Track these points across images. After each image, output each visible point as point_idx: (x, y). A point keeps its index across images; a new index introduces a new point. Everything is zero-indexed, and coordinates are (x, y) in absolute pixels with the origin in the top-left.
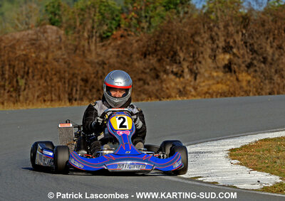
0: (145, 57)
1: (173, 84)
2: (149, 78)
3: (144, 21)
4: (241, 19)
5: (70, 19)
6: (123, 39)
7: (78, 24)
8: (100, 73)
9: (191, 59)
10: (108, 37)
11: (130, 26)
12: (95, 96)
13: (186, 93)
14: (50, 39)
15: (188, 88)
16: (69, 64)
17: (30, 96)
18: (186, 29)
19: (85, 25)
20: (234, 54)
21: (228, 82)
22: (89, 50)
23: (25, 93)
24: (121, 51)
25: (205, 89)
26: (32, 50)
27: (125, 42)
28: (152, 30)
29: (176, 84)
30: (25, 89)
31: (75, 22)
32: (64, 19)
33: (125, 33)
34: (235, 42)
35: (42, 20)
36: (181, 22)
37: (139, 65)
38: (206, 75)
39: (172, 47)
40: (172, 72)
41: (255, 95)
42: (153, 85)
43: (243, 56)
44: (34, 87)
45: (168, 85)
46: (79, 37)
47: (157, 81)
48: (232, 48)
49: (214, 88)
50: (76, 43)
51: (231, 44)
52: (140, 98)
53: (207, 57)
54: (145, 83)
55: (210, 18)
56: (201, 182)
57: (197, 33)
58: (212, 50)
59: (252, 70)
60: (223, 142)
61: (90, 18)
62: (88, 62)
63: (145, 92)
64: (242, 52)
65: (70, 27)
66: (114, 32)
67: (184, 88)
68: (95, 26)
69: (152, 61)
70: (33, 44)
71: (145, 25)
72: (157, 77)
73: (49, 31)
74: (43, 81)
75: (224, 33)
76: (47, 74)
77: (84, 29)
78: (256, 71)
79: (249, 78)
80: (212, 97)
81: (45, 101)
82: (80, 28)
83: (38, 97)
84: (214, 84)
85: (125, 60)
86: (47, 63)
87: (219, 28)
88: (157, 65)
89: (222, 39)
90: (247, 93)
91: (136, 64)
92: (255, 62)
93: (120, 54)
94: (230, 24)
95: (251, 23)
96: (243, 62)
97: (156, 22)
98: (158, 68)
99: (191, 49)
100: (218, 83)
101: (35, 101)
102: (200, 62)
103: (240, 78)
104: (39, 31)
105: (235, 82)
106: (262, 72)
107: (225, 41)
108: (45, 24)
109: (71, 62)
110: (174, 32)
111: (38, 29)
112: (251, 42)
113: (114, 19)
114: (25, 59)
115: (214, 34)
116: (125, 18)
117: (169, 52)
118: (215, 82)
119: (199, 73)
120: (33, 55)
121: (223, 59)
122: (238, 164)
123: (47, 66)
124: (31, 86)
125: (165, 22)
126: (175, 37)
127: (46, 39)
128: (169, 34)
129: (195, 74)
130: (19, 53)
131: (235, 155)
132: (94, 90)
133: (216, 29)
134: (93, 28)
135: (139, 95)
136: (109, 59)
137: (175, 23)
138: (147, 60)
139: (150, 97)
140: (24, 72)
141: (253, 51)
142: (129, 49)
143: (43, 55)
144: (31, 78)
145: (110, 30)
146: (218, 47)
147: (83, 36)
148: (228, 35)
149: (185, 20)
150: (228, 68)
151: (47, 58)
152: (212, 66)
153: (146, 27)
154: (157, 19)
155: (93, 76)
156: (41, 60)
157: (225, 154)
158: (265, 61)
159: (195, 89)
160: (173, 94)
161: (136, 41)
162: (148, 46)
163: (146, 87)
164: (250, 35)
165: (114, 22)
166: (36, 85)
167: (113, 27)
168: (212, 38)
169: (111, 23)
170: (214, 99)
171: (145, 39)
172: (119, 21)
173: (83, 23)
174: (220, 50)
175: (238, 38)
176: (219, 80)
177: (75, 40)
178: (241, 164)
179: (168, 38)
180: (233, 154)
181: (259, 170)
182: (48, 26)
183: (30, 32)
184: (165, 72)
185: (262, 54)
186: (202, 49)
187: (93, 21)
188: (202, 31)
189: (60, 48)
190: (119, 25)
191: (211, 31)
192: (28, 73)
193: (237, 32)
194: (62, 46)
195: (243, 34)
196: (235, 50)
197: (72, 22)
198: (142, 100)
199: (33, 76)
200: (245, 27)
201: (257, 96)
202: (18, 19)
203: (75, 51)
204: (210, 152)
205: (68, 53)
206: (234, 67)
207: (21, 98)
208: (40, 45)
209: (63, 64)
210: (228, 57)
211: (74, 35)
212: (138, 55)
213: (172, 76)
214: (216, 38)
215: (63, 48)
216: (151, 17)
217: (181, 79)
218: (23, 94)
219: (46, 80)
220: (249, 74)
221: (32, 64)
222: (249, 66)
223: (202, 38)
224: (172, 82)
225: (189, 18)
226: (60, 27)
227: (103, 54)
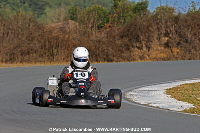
0: (122, 39)
1: (137, 53)
2: (124, 50)
3: (122, 19)
4: (174, 19)
5: (82, 17)
6: (110, 28)
7: (86, 20)
8: (98, 46)
9: (147, 40)
10: (102, 27)
11: (114, 22)
12: (94, 59)
13: (144, 59)
14: (71, 28)
15: (145, 56)
16: (81, 42)
17: (60, 59)
18: (145, 24)
19: (90, 20)
20: (170, 38)
21: (167, 53)
22: (92, 34)
23: (57, 57)
24: (109, 35)
25: (155, 56)
26: (61, 34)
27: (111, 30)
28: (126, 24)
29: (139, 53)
30: (57, 55)
31: (85, 19)
32: (79, 17)
33: (112, 25)
34: (171, 31)
35: (67, 17)
36: (142, 20)
37: (119, 42)
38: (155, 49)
39: (137, 33)
40: (137, 47)
41: (181, 60)
42: (127, 54)
43: (175, 38)
44: (62, 53)
45: (134, 54)
46: (87, 27)
47: (129, 52)
48: (169, 34)
49: (159, 56)
50: (85, 30)
51: (169, 32)
52: (119, 61)
53: (155, 39)
54: (122, 52)
55: (158, 18)
56: (151, 107)
57: (150, 26)
58: (159, 35)
59: (180, 46)
60: (163, 85)
61: (93, 17)
62: (91, 41)
63: (121, 57)
64: (174, 36)
65: (82, 22)
66: (106, 25)
67: (143, 56)
68: (96, 21)
69: (126, 41)
70: (61, 30)
71: (122, 21)
72: (129, 49)
73: (70, 23)
74: (67, 50)
75: (166, 26)
76: (69, 47)
77: (89, 22)
78: (182, 47)
79: (178, 51)
80: (158, 61)
81: (67, 61)
82: (87, 22)
83: (64, 59)
84: (159, 54)
85: (112, 40)
86: (69, 41)
87: (162, 23)
88: (128, 43)
89: (164, 29)
90: (177, 59)
91: (117, 42)
92: (182, 42)
93: (109, 36)
94: (169, 21)
95: (180, 21)
96: (175, 42)
97: (128, 19)
98: (129, 44)
99: (147, 34)
100: (161, 53)
101: (62, 61)
102: (152, 42)
103: (174, 50)
104: (65, 24)
105: (171, 53)
106: (185, 48)
107: (166, 30)
108: (68, 20)
109: (82, 40)
110: (138, 25)
111: (65, 22)
112: (180, 31)
113: (105, 17)
114: (57, 38)
115: (159, 26)
116: (112, 17)
117: (135, 36)
118: (160, 52)
119: (151, 47)
120: (62, 36)
121: (164, 40)
122: (171, 97)
123: (69, 43)
124: (60, 53)
125: (133, 20)
126: (139, 28)
127: (69, 28)
128: (136, 26)
129: (149, 48)
130: (54, 35)
131: (169, 93)
132: (94, 56)
133: (161, 24)
134: (94, 22)
135: (118, 59)
136: (103, 39)
137: (138, 20)
138: (123, 40)
139: (125, 60)
140: (57, 46)
141: (181, 36)
142: (113, 34)
143: (67, 36)
144: (60, 49)
145: (104, 23)
146: (161, 34)
147: (89, 27)
148: (167, 27)
149: (144, 19)
150: (167, 45)
151: (69, 38)
152: (158, 44)
153: (123, 22)
154: (129, 18)
155: (94, 48)
156: (66, 39)
157: (164, 92)
158: (187, 42)
159: (149, 56)
160: (137, 59)
161: (117, 30)
162: (124, 32)
163: (123, 54)
164: (179, 27)
165: (106, 19)
166: (63, 53)
167: (105, 22)
168: (158, 29)
169: (104, 20)
170: (159, 62)
171: (122, 29)
172: (109, 18)
173: (89, 19)
174: (163, 35)
175: (173, 29)
176: (162, 51)
177: (84, 29)
178: (173, 98)
179: (135, 28)
180: (168, 92)
181: (182, 101)
182: (70, 21)
183: (60, 24)
184: (133, 47)
185: (185, 38)
186: (153, 35)
187: (94, 18)
188: (153, 25)
189: (76, 33)
190: (108, 21)
191: (158, 25)
192: (59, 46)
193: (172, 26)
194: (77, 31)
195: (175, 27)
196: (171, 36)
197: (83, 19)
198: (120, 62)
199: (61, 48)
200: (176, 23)
201: (182, 61)
202: (54, 17)
203: (84, 34)
204: (156, 91)
205: (81, 36)
206: (171, 45)
207: (55, 59)
208: (66, 31)
209: (77, 41)
210: (167, 39)
211: (84, 26)
212: (118, 37)
213: (136, 49)
214: (160, 29)
215: (78, 33)
216: (126, 17)
217: (142, 51)
218: (56, 57)
219: (68, 50)
220: (178, 49)
221: (61, 41)
222: (178, 44)
223: (153, 29)
224: (137, 52)
225: (146, 18)
226: (77, 21)
227: (99, 37)
